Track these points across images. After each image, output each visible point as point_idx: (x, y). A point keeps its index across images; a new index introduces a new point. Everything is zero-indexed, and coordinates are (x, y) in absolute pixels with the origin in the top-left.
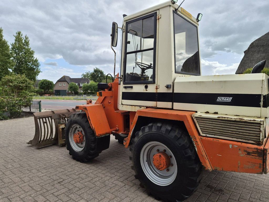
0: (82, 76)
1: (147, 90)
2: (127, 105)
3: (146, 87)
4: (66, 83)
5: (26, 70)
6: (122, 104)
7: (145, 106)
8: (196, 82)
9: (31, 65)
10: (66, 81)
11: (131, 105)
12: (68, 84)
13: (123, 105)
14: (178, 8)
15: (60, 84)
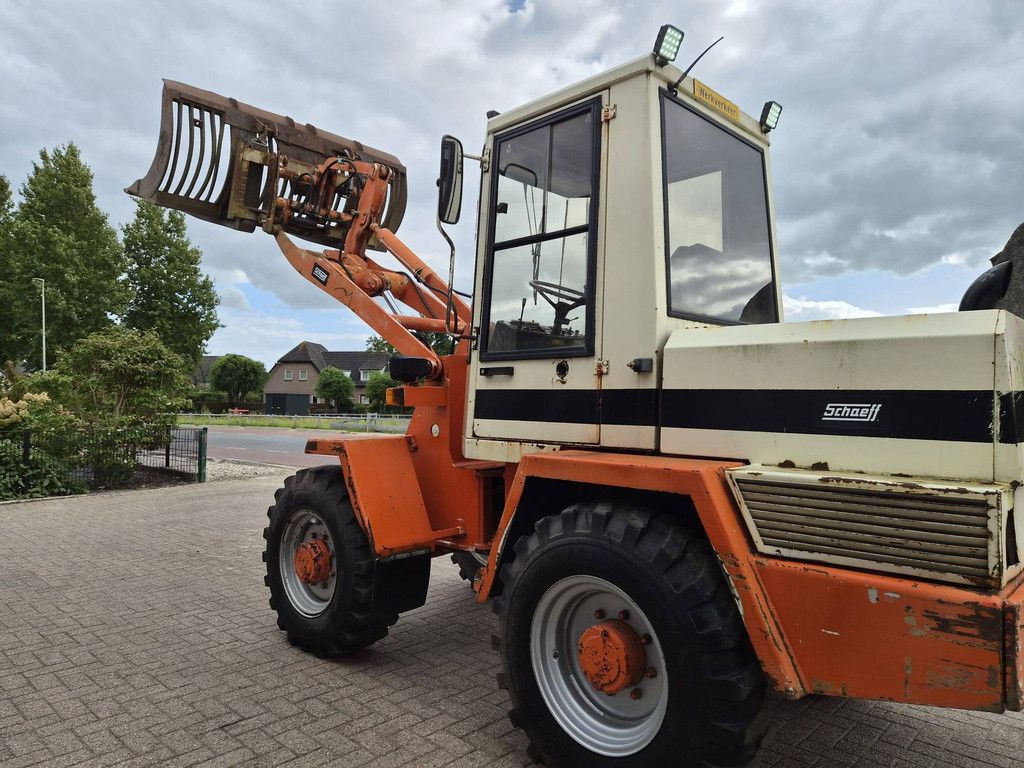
0: (370, 346)
1: (564, 383)
2: (494, 439)
3: (562, 370)
4: (308, 369)
5: (170, 319)
6: (474, 435)
7: (558, 443)
8: (745, 348)
9: (189, 301)
10: (310, 362)
11: (509, 440)
12: (316, 373)
13: (478, 438)
14: (680, 81)
15: (288, 374)
